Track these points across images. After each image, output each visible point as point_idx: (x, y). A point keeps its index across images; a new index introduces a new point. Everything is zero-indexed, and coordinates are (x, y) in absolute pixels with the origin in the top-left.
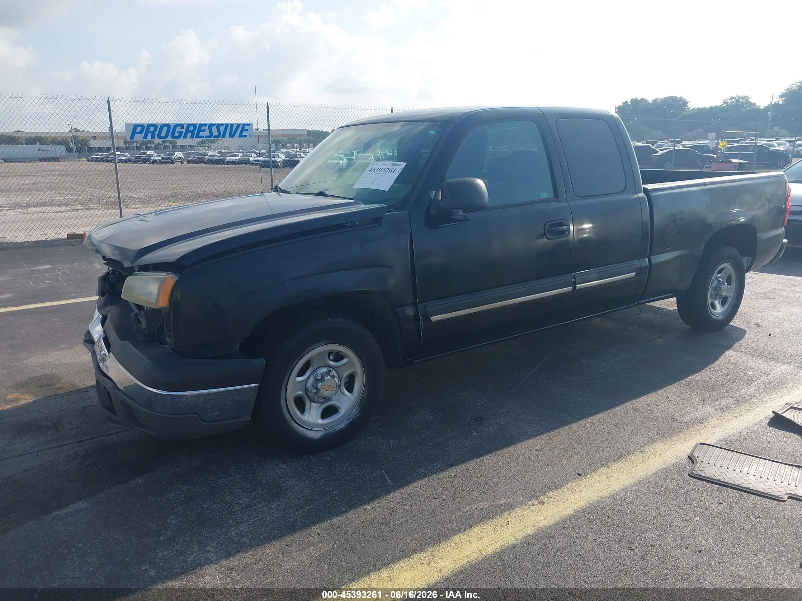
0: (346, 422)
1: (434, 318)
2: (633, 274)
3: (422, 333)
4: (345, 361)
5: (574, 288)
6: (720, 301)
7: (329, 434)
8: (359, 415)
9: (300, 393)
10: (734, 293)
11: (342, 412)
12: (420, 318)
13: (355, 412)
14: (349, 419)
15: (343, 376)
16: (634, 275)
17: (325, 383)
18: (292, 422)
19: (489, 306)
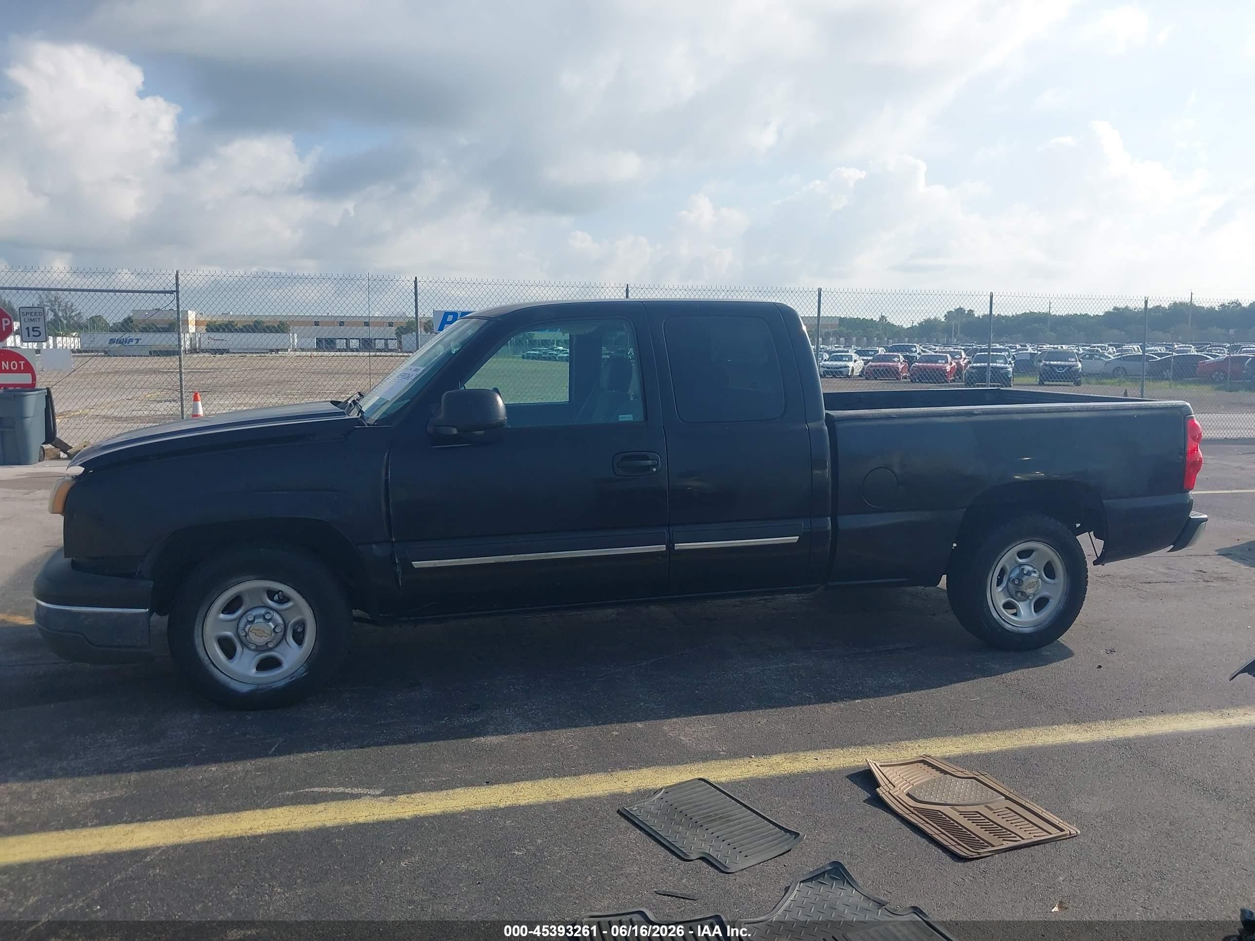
0: (288, 681)
1: (417, 564)
2: (796, 539)
3: (400, 581)
4: (290, 604)
5: (670, 548)
6: (1030, 603)
7: (261, 689)
8: (305, 674)
9: (229, 633)
10: (1062, 594)
11: (286, 666)
12: (397, 561)
13: (303, 669)
14: (292, 678)
15: (290, 621)
16: (796, 541)
17: (254, 626)
18: (211, 666)
19: (512, 558)
